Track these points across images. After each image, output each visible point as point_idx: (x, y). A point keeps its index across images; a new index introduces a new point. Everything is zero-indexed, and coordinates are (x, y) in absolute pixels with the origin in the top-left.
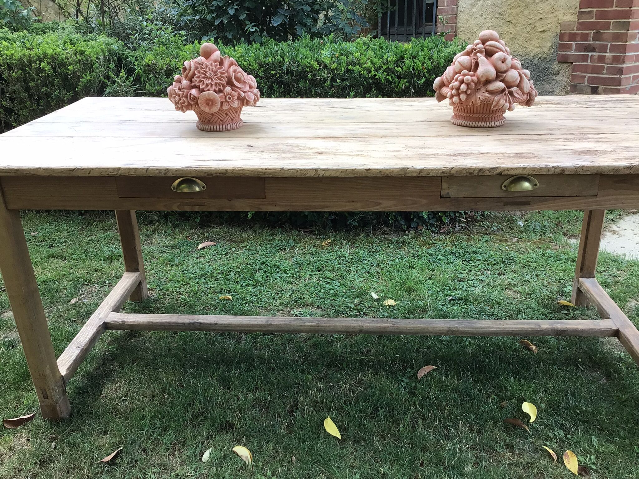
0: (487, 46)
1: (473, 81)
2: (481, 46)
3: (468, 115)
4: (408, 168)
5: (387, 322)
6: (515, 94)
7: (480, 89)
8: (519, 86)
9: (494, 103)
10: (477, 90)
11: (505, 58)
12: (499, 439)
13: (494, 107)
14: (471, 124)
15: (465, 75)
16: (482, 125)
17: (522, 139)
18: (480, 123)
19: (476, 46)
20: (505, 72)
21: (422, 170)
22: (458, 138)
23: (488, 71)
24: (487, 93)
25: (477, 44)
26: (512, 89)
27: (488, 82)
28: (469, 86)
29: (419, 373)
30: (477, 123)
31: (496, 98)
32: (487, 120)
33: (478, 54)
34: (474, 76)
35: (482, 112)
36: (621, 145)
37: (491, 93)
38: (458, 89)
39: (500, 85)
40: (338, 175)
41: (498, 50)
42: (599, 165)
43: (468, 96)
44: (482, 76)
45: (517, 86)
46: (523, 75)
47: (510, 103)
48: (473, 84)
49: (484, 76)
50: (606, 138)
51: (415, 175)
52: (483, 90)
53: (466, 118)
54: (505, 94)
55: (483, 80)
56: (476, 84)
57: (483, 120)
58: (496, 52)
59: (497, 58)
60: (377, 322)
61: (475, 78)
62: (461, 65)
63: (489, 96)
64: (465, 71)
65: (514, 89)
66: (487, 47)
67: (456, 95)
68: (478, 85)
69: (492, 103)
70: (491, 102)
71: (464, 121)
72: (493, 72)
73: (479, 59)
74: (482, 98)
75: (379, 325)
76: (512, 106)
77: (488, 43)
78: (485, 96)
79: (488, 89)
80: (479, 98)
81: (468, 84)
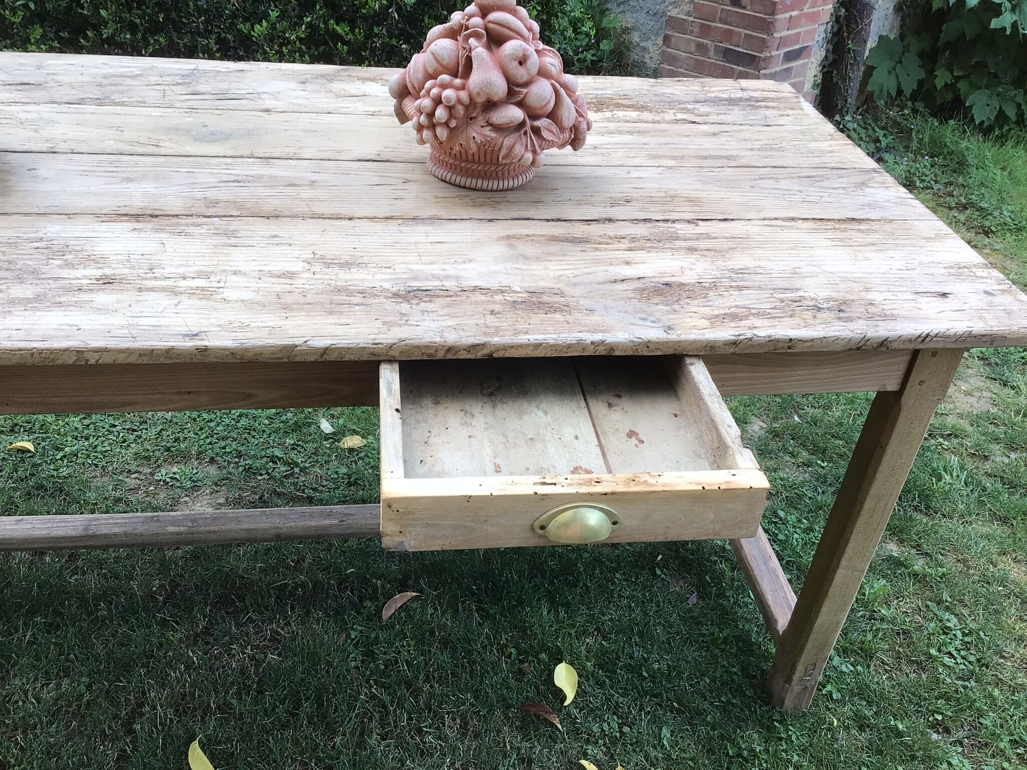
0: (490, 22)
1: (459, 101)
2: (477, 20)
3: (457, 163)
4: (296, 347)
5: (330, 515)
6: (545, 134)
7: (474, 118)
8: (552, 115)
9: (504, 152)
10: (471, 119)
11: (524, 55)
12: (509, 747)
13: (503, 159)
14: (463, 181)
15: (444, 87)
16: (485, 186)
17: (554, 239)
18: (480, 182)
19: (468, 20)
20: (526, 84)
21: (326, 350)
22: (428, 228)
23: (489, 84)
24: (489, 128)
25: (471, 16)
26: (537, 123)
27: (491, 105)
28: (453, 112)
29: (386, 610)
30: (474, 181)
31: (508, 142)
32: (494, 175)
33: (472, 41)
34: (463, 88)
35: (482, 159)
36: (731, 264)
37: (498, 128)
38: (431, 115)
39: (515, 114)
40: (132, 359)
41: (511, 33)
42: (678, 339)
43: (452, 131)
44: (478, 94)
45: (547, 117)
46: (562, 91)
47: (534, 152)
48: (460, 110)
49: (482, 94)
50: (708, 236)
51: (313, 360)
52: (481, 121)
53: (453, 167)
54: (525, 133)
55: (480, 100)
56: (467, 108)
57: (486, 176)
58: (509, 38)
59: (509, 55)
60: (312, 515)
61: (463, 95)
62: (438, 61)
63: (493, 135)
64: (445, 78)
65: (542, 123)
66: (491, 26)
67: (428, 128)
68: (471, 108)
69: (500, 150)
70: (497, 148)
71: (450, 174)
72: (500, 86)
73: (473, 54)
74: (479, 139)
75: (313, 523)
76: (538, 158)
77: (494, 16)
78: (485, 135)
79: (490, 121)
80: (474, 138)
81: (450, 109)
